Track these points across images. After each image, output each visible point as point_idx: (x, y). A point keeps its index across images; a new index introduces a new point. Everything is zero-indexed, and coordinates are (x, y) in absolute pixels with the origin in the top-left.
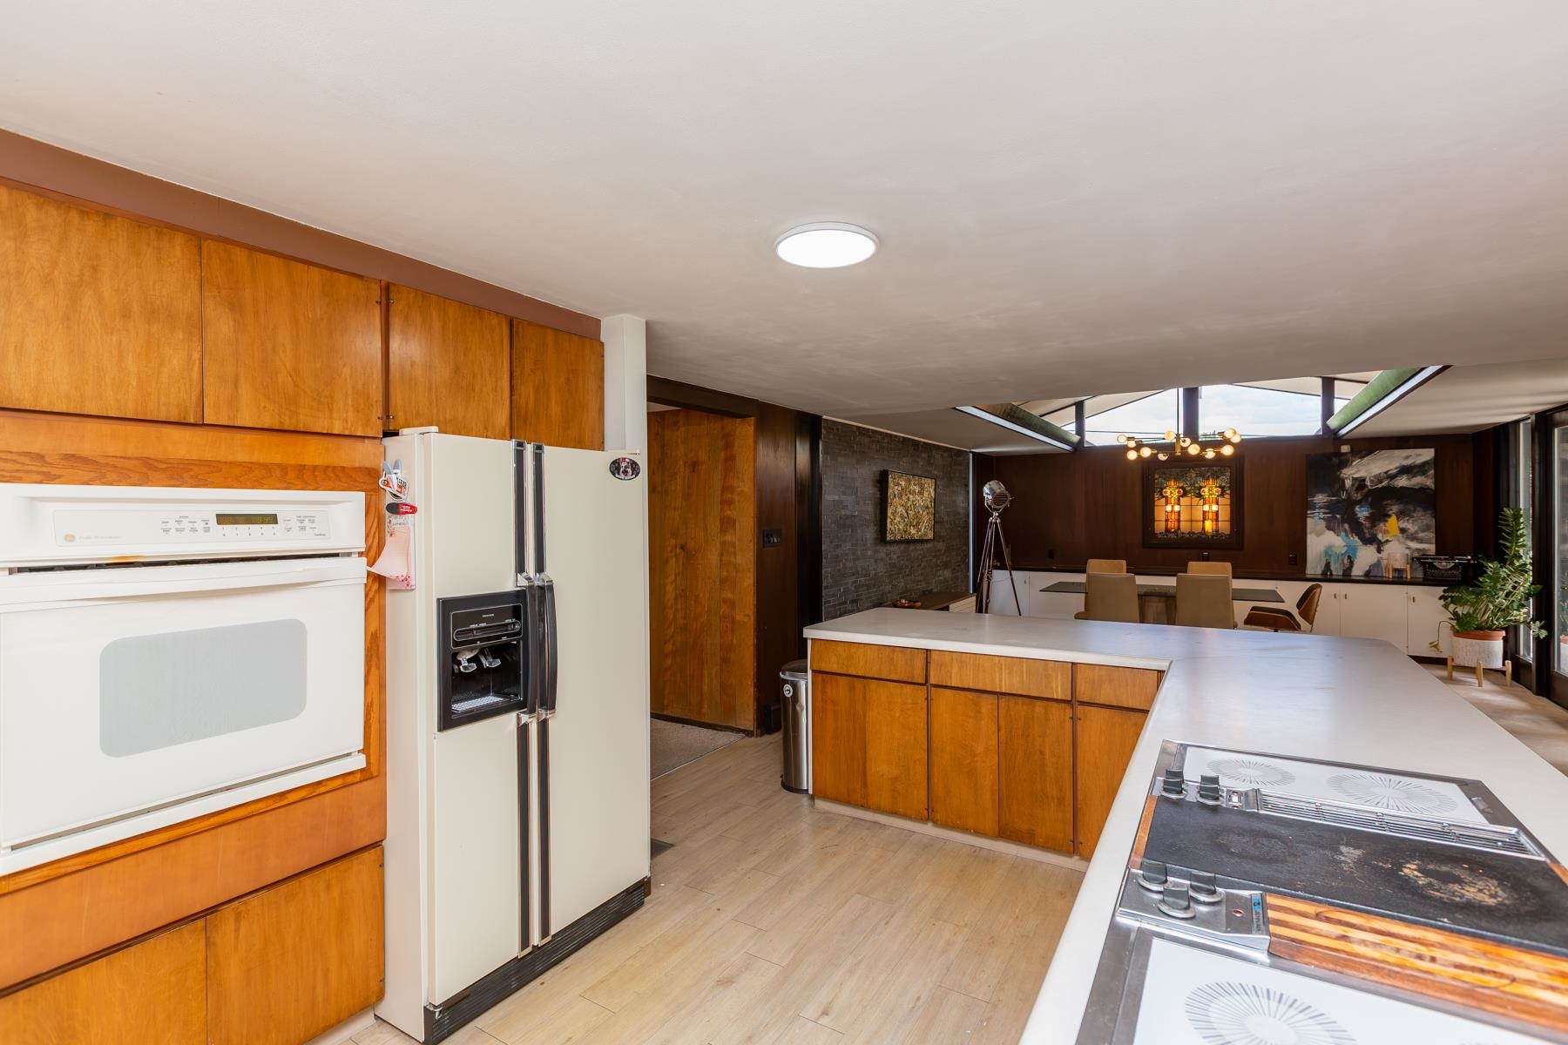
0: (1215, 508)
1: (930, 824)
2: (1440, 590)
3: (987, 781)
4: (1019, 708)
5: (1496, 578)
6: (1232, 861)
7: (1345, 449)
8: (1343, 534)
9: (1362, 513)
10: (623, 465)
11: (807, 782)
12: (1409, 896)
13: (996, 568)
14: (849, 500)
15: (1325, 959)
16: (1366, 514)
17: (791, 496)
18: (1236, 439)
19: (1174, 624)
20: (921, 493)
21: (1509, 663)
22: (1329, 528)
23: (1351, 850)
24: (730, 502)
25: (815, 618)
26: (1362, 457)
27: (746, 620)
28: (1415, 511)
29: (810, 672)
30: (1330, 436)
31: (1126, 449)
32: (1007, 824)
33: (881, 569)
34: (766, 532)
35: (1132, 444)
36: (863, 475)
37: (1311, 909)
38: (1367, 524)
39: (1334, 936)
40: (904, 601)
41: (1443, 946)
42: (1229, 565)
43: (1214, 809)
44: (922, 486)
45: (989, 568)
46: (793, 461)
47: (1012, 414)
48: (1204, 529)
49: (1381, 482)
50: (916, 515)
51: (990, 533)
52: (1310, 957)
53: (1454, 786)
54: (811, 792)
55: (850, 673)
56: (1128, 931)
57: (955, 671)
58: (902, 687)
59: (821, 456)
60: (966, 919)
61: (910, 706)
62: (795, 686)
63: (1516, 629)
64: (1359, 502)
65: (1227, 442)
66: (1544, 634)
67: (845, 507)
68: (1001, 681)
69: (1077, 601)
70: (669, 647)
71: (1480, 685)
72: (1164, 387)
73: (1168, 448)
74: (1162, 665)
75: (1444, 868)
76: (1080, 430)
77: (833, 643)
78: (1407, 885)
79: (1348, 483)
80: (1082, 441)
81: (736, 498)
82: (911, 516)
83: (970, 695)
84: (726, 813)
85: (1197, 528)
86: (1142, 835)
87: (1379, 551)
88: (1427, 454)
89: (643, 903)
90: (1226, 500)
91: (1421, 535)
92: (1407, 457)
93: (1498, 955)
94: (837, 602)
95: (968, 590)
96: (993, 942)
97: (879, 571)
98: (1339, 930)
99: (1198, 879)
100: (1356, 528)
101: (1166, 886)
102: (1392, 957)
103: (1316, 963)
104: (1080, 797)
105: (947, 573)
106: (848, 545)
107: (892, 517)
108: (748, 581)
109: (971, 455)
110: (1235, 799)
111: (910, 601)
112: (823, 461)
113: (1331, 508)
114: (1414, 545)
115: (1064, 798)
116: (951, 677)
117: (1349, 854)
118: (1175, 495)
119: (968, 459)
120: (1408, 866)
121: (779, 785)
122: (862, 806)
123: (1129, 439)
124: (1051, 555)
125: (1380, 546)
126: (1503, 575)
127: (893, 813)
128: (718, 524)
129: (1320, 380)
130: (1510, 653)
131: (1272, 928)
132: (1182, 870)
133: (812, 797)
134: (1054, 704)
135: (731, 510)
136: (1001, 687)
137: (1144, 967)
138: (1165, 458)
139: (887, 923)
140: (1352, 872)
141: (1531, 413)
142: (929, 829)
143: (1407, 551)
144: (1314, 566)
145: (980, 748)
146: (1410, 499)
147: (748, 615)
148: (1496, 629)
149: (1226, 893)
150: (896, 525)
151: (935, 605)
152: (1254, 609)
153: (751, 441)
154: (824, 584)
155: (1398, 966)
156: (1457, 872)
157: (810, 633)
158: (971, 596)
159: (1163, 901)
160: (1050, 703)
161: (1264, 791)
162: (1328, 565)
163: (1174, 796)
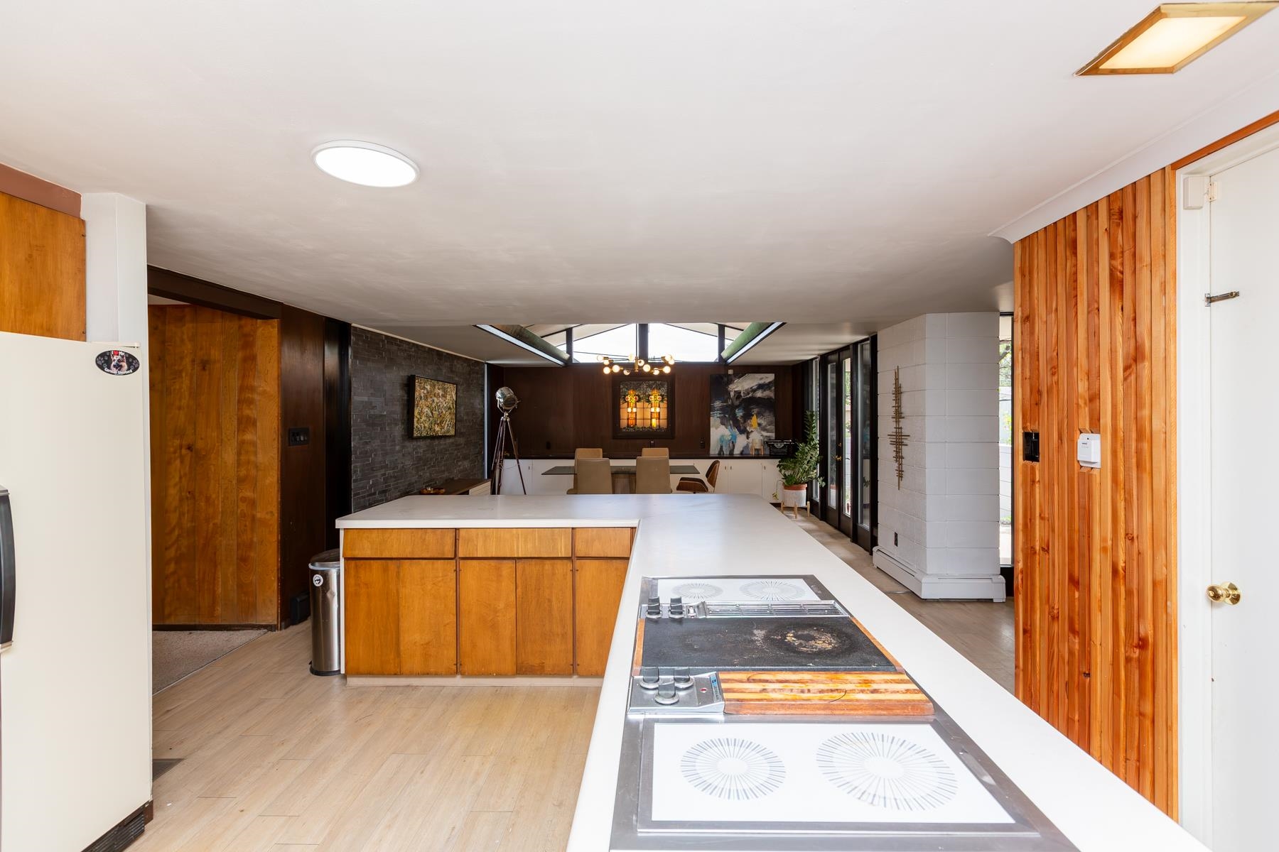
0: (658, 410)
1: (459, 677)
2: (777, 461)
3: (507, 630)
4: (533, 568)
5: (804, 453)
6: (696, 655)
7: (730, 372)
8: (729, 427)
9: (739, 413)
10: (116, 358)
11: (338, 661)
12: (792, 654)
13: (507, 457)
14: (379, 401)
15: (756, 707)
16: (741, 414)
17: (320, 397)
18: (672, 362)
19: (634, 493)
20: (444, 396)
21: (808, 502)
22: (722, 423)
23: (759, 631)
24: (251, 402)
25: (345, 511)
26: (739, 378)
27: (268, 517)
28: (765, 412)
29: (342, 560)
30: (722, 362)
31: (602, 366)
32: (522, 663)
33: (408, 463)
34: (291, 431)
35: (606, 362)
36: (392, 379)
37: (743, 676)
38: (742, 421)
39: (758, 691)
40: (429, 489)
41: (812, 681)
42: (667, 449)
43: (680, 621)
44: (445, 390)
45: (501, 458)
46: (321, 364)
47: (520, 334)
48: (651, 424)
49: (749, 394)
50: (440, 415)
51: (501, 430)
52: (747, 709)
53: (802, 580)
54: (343, 671)
55: (383, 557)
56: (638, 723)
57: (480, 544)
58: (433, 564)
59: (350, 360)
60: (491, 749)
61: (440, 579)
62: (325, 575)
63: (812, 482)
64: (738, 407)
65: (666, 364)
66: (824, 484)
67: (374, 407)
68: (518, 548)
69: (568, 481)
70: (172, 553)
71: (796, 517)
72: (628, 322)
73: (629, 366)
74: (633, 523)
75: (806, 632)
76: (570, 351)
77: (363, 531)
78: (790, 648)
79: (732, 394)
80: (571, 358)
81: (256, 397)
82: (435, 416)
83: (493, 563)
84: (248, 711)
85: (647, 424)
86: (639, 649)
87: (748, 438)
88: (770, 377)
89: (143, 831)
90: (664, 405)
91: (768, 427)
92: (761, 379)
93: (837, 679)
94: (366, 494)
95: (484, 476)
96: (514, 761)
97: (406, 463)
98: (758, 687)
99: (679, 673)
100: (736, 424)
101: (660, 682)
102: (789, 695)
103: (751, 712)
104: (577, 630)
105: (466, 464)
106: (376, 443)
107: (418, 417)
108: (271, 480)
109: (486, 365)
110: (692, 610)
111: (434, 489)
112: (352, 365)
113: (723, 410)
114: (765, 434)
115: (566, 633)
116: (477, 549)
117: (759, 634)
118: (634, 400)
119: (484, 369)
120: (789, 635)
121: (309, 672)
122: (395, 674)
123: (605, 358)
124: (548, 446)
125: (748, 434)
126: (806, 451)
127: (427, 674)
128: (235, 423)
129: (717, 326)
130: (809, 498)
131: (726, 695)
132: (667, 669)
133: (345, 677)
134: (559, 561)
135: (251, 409)
136: (518, 553)
137: (652, 747)
138: (628, 373)
139: (422, 772)
140: (762, 646)
141: (819, 355)
142: (458, 681)
143: (762, 438)
144: (714, 450)
145: (501, 605)
146: (764, 404)
147: (272, 512)
148: (803, 484)
149: (695, 678)
150: (422, 423)
151: (458, 490)
152: (682, 479)
153: (275, 342)
154: (354, 478)
155: (793, 700)
156: (812, 633)
157: (341, 523)
158: (486, 481)
159: (659, 695)
160: (556, 561)
161: (707, 603)
162: (721, 447)
163: (654, 617)
